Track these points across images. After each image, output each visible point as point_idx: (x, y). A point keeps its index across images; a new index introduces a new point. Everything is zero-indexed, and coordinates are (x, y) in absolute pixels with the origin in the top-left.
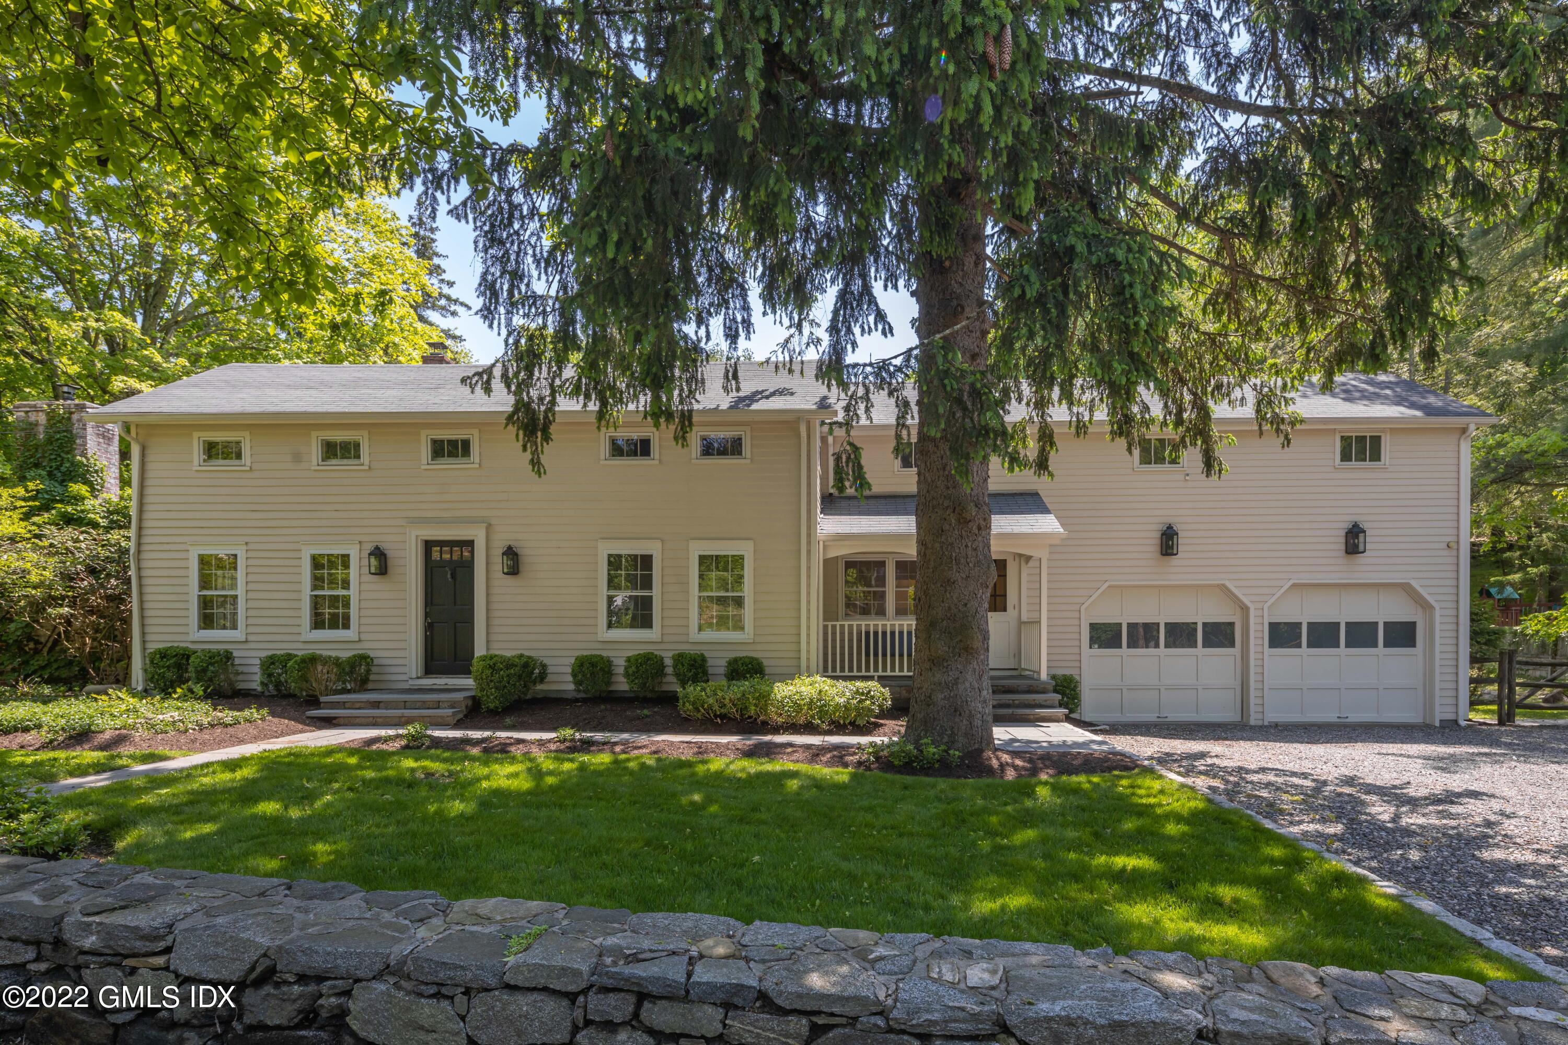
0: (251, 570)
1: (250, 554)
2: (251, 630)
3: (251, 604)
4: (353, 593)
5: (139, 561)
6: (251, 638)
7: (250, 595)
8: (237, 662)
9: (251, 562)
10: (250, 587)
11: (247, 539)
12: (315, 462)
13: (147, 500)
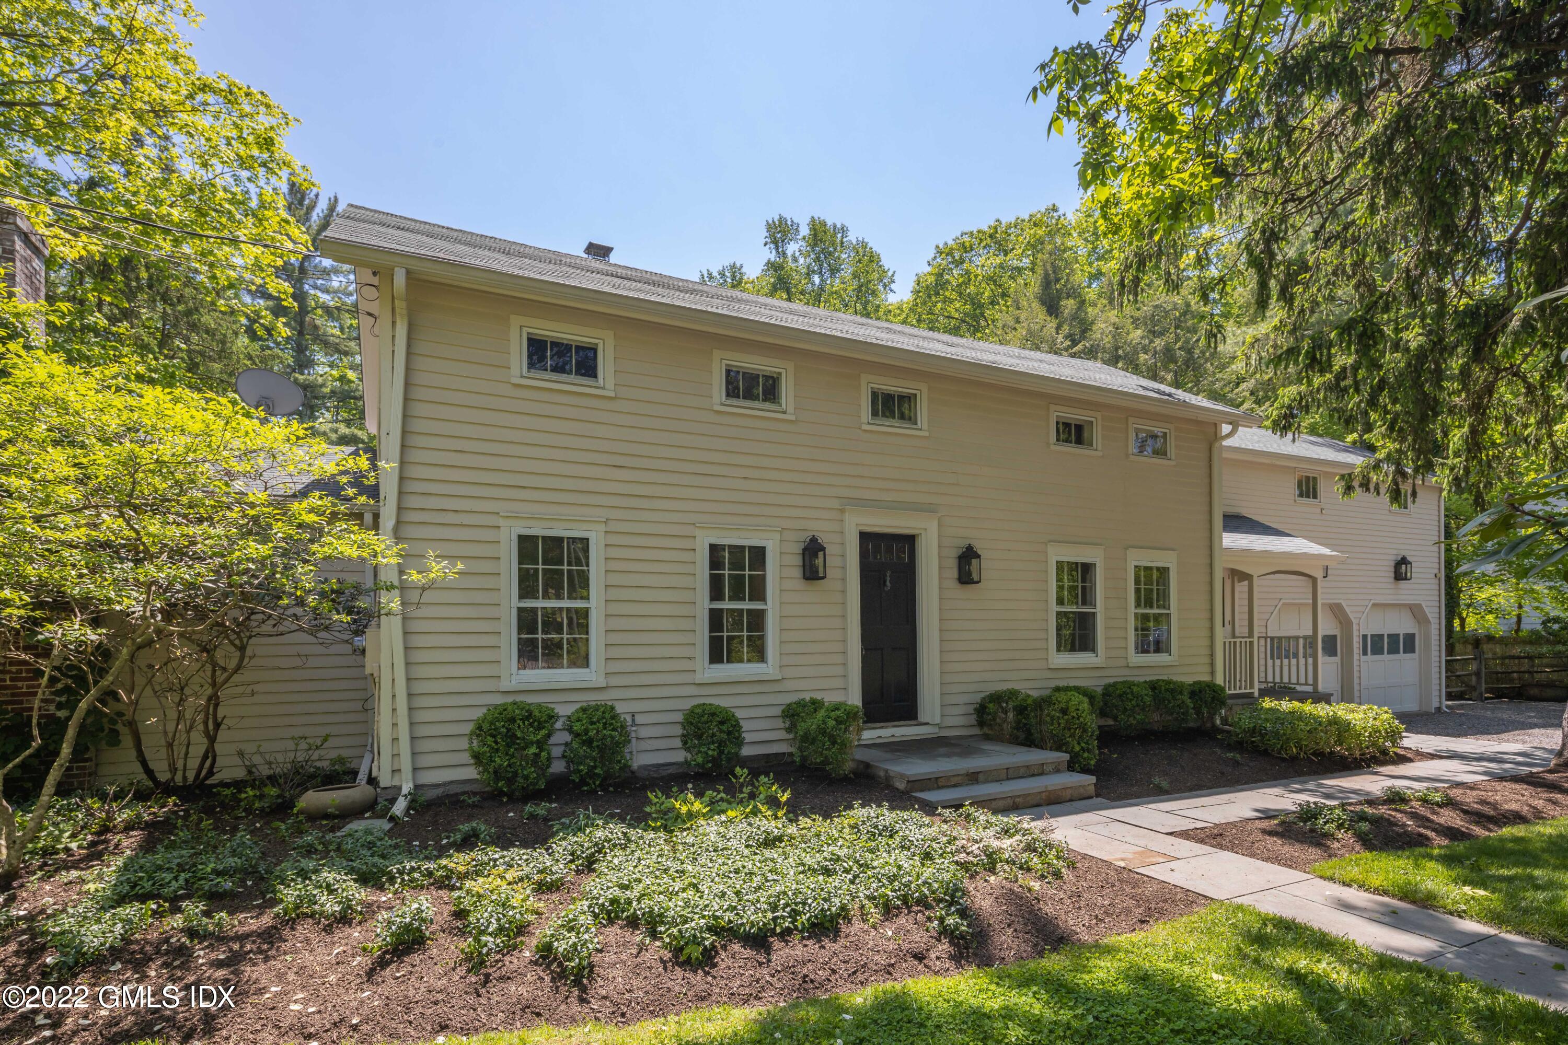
0: (612, 565)
1: (611, 540)
2: (613, 667)
3: (613, 623)
4: (772, 606)
6: (613, 681)
7: (614, 608)
9: (613, 553)
10: (612, 594)
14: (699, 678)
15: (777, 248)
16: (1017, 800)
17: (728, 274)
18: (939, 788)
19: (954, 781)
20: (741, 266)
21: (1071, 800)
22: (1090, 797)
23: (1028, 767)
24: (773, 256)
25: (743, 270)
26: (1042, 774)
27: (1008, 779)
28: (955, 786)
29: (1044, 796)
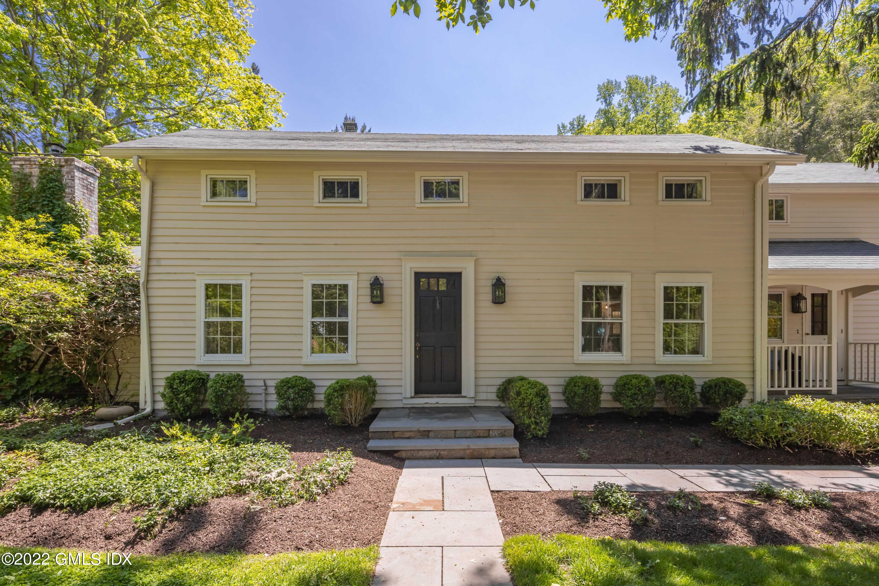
0: (254, 298)
1: (255, 284)
2: (254, 354)
3: (255, 330)
4: (351, 319)
5: (147, 289)
6: (254, 361)
7: (255, 322)
8: (246, 383)
9: (254, 291)
10: (254, 314)
11: (251, 270)
12: (316, 199)
13: (155, 232)
14: (304, 361)
15: (606, 101)
16: (442, 453)
17: (575, 123)
18: (394, 438)
19: (407, 435)
20: (584, 117)
21: (493, 458)
22: (515, 457)
23: (474, 430)
24: (603, 106)
25: (585, 119)
26: (488, 436)
27: (455, 437)
28: (408, 438)
29: (468, 452)
